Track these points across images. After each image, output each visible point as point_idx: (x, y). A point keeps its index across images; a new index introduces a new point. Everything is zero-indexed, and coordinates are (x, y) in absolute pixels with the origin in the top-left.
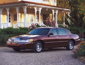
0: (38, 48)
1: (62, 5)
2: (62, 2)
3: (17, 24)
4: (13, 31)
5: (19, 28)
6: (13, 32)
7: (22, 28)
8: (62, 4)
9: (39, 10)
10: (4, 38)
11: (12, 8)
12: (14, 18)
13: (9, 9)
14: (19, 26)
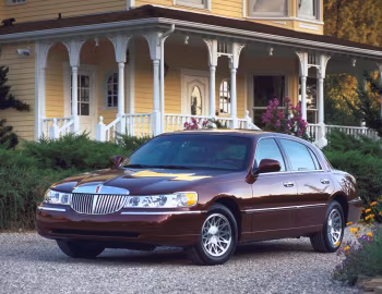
0: (214, 241)
1: (369, 35)
2: (369, 23)
3: (119, 122)
4: (85, 156)
5: (119, 141)
6: (86, 161)
7: (135, 139)
8: (369, 31)
9: (229, 55)
10: (34, 185)
11: (96, 40)
12: (110, 93)
13: (80, 45)
14: (123, 132)
